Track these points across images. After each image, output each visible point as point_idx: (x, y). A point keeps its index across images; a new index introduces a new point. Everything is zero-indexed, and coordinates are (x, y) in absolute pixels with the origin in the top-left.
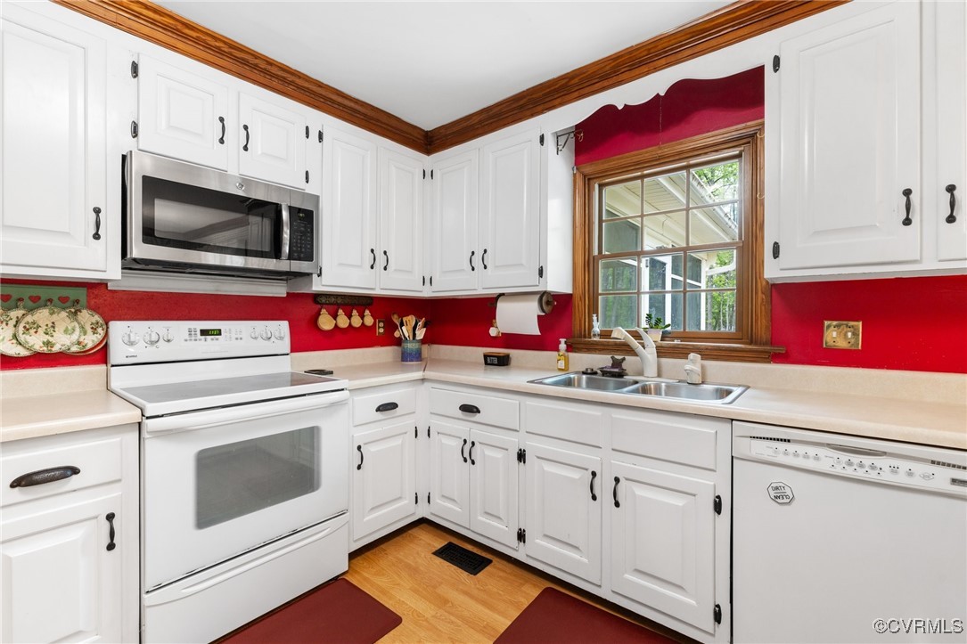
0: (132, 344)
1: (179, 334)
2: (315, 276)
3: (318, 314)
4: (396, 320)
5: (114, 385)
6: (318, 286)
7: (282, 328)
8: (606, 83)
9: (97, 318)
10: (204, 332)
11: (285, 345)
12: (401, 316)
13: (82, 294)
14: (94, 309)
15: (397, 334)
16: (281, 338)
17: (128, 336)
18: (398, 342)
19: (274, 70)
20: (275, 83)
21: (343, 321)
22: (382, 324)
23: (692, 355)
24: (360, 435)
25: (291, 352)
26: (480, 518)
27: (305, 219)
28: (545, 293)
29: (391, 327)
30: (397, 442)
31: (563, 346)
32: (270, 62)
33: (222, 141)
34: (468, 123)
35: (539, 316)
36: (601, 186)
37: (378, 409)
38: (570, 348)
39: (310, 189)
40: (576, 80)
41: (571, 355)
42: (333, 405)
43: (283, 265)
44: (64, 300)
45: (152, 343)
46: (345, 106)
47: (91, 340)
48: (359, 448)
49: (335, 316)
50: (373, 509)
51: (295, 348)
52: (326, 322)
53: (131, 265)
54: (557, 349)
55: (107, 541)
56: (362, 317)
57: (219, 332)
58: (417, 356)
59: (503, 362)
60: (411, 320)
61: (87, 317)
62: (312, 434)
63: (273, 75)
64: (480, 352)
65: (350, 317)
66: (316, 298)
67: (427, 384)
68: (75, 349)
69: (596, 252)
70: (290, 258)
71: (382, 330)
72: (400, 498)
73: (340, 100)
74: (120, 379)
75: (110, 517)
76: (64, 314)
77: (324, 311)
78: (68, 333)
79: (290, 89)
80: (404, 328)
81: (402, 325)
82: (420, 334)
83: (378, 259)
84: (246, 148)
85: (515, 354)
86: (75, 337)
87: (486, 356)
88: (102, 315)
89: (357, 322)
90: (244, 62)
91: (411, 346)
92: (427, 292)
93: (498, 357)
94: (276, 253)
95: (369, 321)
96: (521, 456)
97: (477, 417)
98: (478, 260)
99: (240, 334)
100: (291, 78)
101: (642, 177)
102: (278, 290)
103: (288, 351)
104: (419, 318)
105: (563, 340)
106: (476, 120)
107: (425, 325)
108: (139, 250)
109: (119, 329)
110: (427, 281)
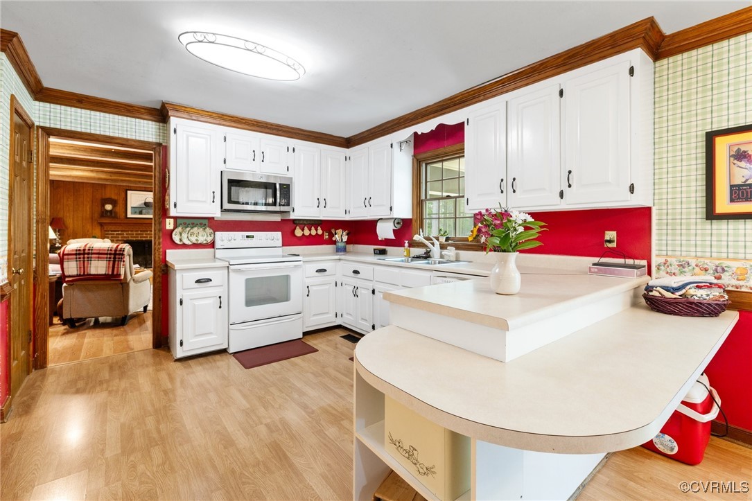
0: (223, 240)
1: (238, 237)
2: (291, 212)
3: (295, 229)
4: (333, 231)
5: (217, 256)
6: (293, 216)
7: (278, 235)
8: (414, 122)
9: (211, 231)
10: (248, 237)
11: (280, 243)
12: (336, 230)
13: (206, 222)
14: (210, 227)
15: (334, 239)
16: (278, 240)
17: (222, 238)
18: (334, 243)
19: (273, 127)
20: (274, 131)
21: (307, 232)
22: (327, 234)
23: (448, 248)
24: (308, 282)
25: (283, 246)
26: (360, 321)
27: (286, 189)
28: (396, 219)
29: (331, 235)
30: (327, 287)
31: (406, 244)
32: (272, 125)
33: (254, 160)
34: (362, 136)
35: (394, 230)
36: (426, 164)
37: (317, 271)
38: (410, 246)
39: (289, 175)
40: (402, 120)
41: (411, 249)
42: (296, 266)
43: (277, 208)
44: (201, 224)
45: (230, 240)
46: (304, 135)
47: (209, 239)
48: (308, 287)
49: (303, 230)
50: (314, 315)
51: (284, 245)
52: (298, 233)
53: (224, 211)
54: (404, 246)
55: (219, 305)
56: (316, 230)
57: (253, 237)
58: (344, 250)
59: (383, 252)
60: (340, 231)
61: (209, 230)
62: (287, 278)
63: (273, 129)
64: (371, 248)
65: (310, 230)
66: (294, 221)
67: (342, 262)
68: (205, 242)
69: (423, 197)
70: (280, 205)
71: (327, 237)
72: (327, 313)
73: (302, 132)
74: (219, 253)
75: (220, 297)
76: (201, 229)
77: (298, 227)
78: (203, 236)
79: (280, 133)
80: (336, 235)
81: (336, 234)
82: (345, 238)
83: (321, 203)
84: (263, 161)
85: (388, 248)
86: (205, 238)
87: (374, 250)
88: (213, 229)
89: (313, 232)
90: (262, 127)
91: (340, 245)
92: (347, 218)
93: (379, 250)
94: (274, 204)
95: (320, 232)
96: (373, 292)
97: (359, 276)
98: (367, 202)
99: (261, 237)
100: (280, 128)
101: (442, 161)
102: (277, 218)
103: (281, 245)
104: (344, 230)
105: (407, 242)
106: (366, 134)
107: (348, 234)
108: (227, 206)
109: (218, 234)
110: (347, 212)
